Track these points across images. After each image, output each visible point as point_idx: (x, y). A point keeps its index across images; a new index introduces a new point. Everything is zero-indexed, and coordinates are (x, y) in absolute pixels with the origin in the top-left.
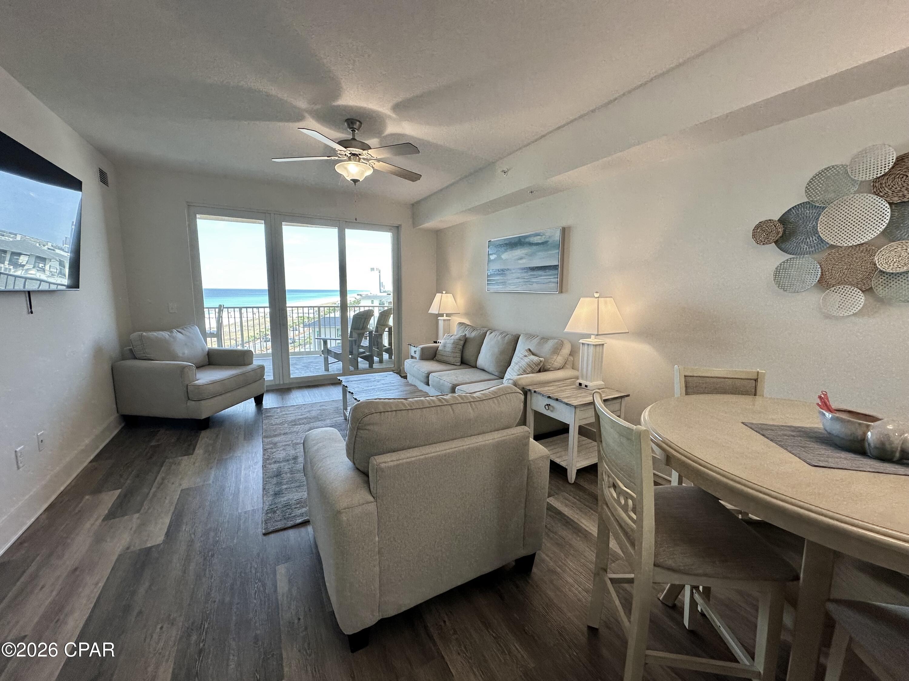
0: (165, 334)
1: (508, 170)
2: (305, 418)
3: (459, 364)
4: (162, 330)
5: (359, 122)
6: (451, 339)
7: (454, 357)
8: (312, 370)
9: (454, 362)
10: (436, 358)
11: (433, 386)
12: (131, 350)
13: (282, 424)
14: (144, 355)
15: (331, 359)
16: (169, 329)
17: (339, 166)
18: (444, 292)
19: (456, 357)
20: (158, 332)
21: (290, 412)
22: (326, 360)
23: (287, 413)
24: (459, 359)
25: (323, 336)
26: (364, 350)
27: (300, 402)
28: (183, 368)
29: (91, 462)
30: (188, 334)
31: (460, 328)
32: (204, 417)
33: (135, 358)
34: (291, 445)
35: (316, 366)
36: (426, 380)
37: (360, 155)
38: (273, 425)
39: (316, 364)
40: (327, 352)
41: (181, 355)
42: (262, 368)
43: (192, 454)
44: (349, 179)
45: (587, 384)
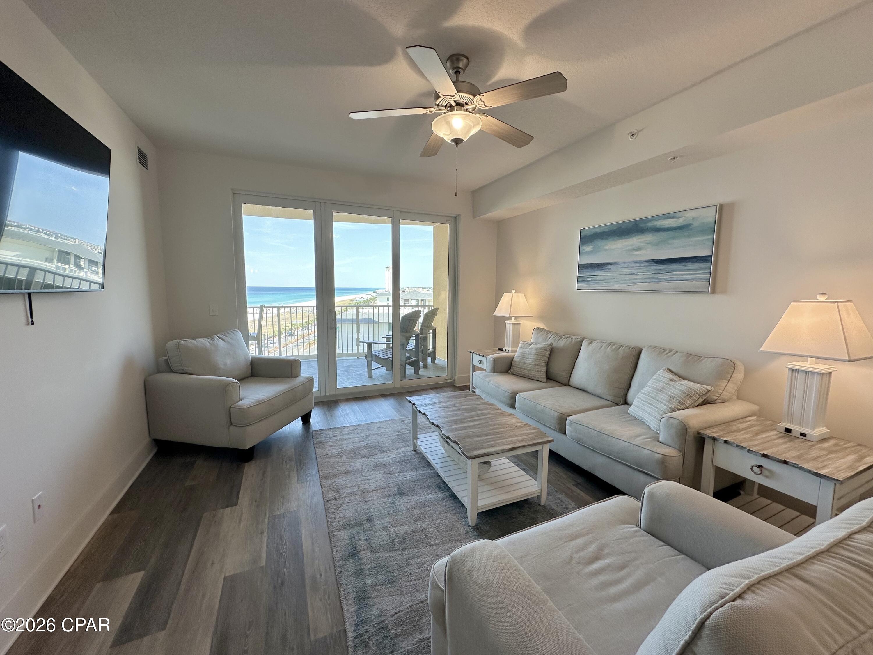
0: (205, 342)
1: (638, 132)
2: (365, 447)
3: (545, 380)
4: (203, 337)
5: (467, 58)
6: (531, 349)
7: (538, 371)
8: (354, 376)
9: (538, 378)
10: (512, 370)
11: (523, 411)
12: (166, 361)
13: (339, 455)
14: (181, 368)
15: (375, 365)
16: (209, 335)
17: (436, 122)
18: (513, 291)
19: (541, 371)
20: (197, 340)
21: (345, 437)
22: (370, 365)
23: (342, 437)
24: (544, 374)
25: (366, 339)
26: (409, 355)
27: (353, 421)
28: (226, 386)
29: (113, 513)
30: (229, 340)
31: (539, 335)
32: (248, 446)
33: (171, 371)
34: (359, 493)
35: (357, 371)
36: (509, 402)
37: (466, 104)
38: (329, 458)
39: (356, 369)
40: (371, 356)
41: (222, 366)
42: (311, 380)
43: (236, 504)
44: (448, 139)
45: (804, 432)
